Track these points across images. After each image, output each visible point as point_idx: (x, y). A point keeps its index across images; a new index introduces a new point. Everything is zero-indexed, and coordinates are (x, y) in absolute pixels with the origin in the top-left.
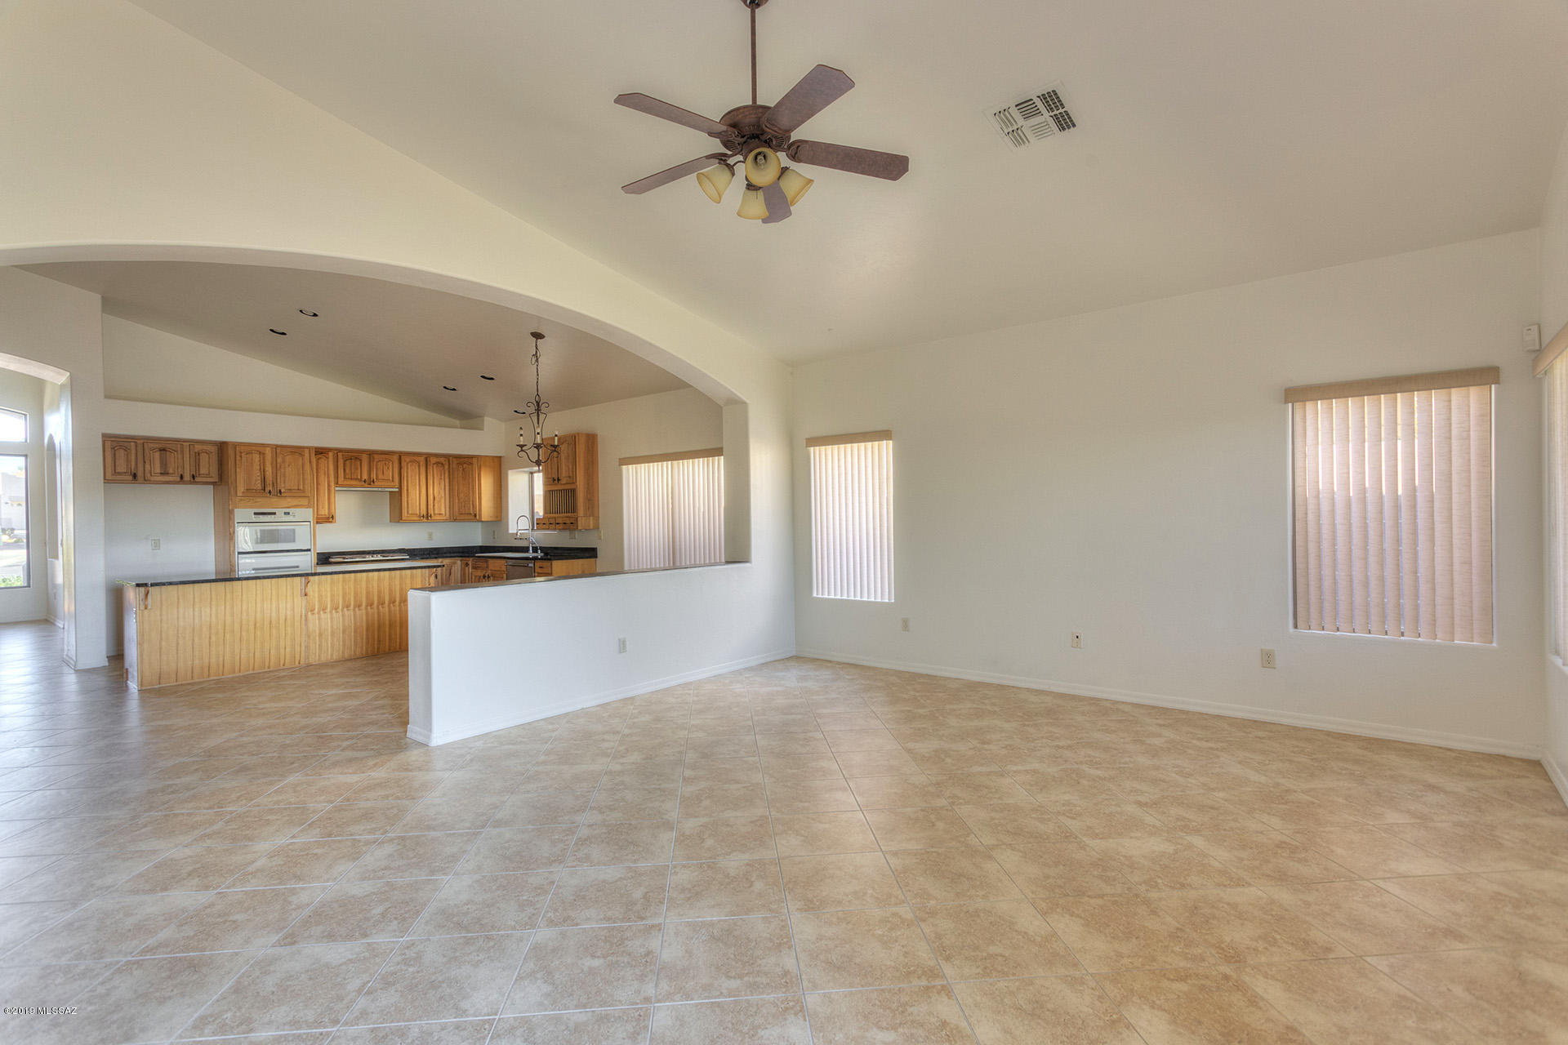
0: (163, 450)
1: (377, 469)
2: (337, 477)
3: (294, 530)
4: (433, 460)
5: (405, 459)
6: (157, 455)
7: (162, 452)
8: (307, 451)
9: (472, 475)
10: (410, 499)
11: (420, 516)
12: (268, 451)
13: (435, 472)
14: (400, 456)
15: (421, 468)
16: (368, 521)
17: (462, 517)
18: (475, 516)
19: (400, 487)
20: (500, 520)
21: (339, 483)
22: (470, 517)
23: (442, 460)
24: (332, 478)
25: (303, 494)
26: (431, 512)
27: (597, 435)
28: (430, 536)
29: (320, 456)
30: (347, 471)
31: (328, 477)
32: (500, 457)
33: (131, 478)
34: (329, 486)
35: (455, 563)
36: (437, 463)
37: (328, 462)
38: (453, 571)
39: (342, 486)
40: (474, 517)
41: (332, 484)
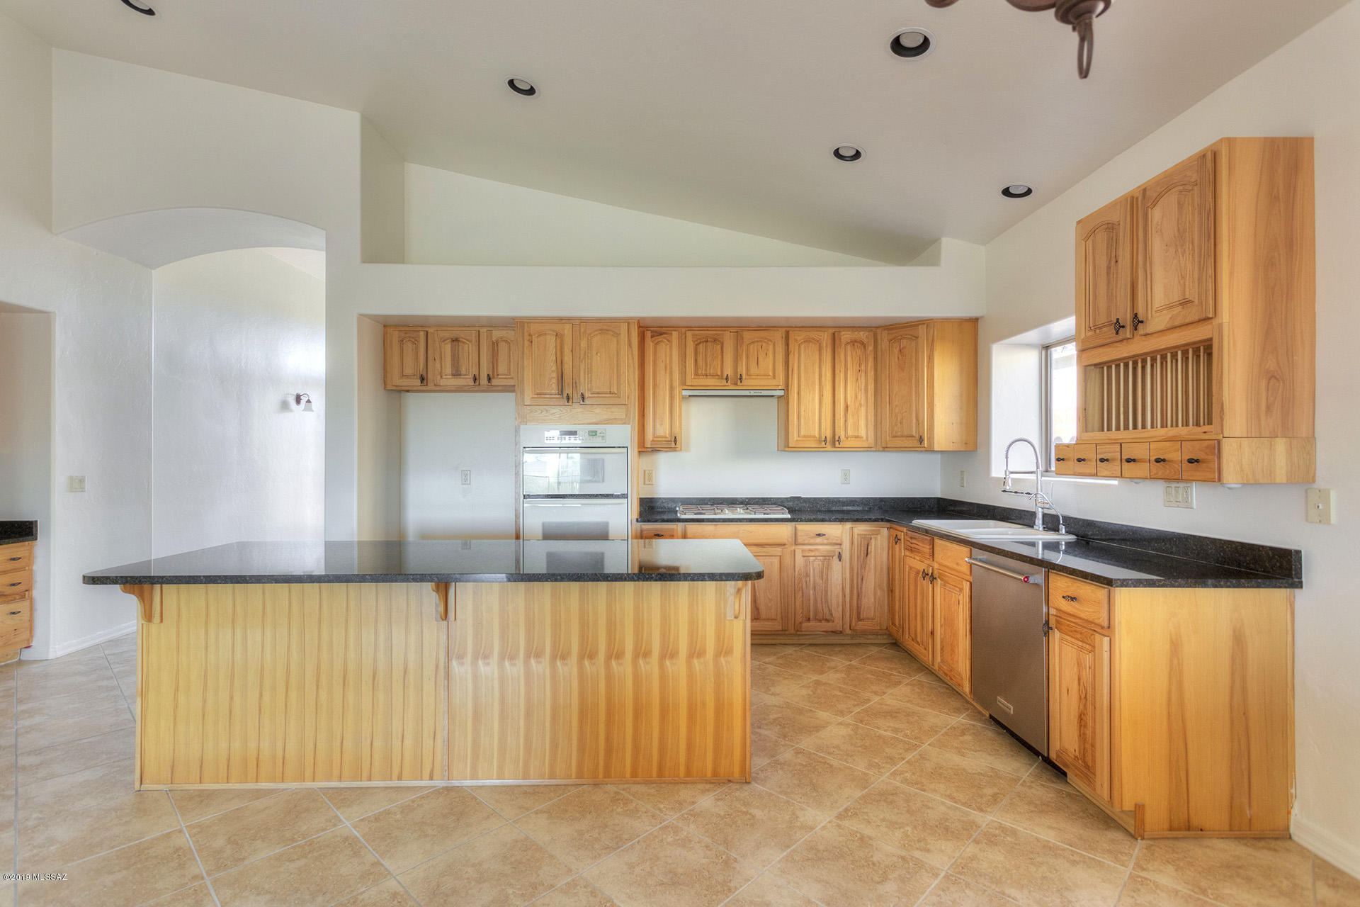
0: (455, 340)
1: (747, 357)
2: (683, 373)
3: (603, 460)
4: (846, 336)
5: (797, 336)
6: (448, 348)
7: (455, 343)
8: (624, 327)
9: (917, 359)
10: (803, 409)
11: (820, 441)
12: (567, 329)
13: (849, 357)
14: (787, 333)
15: (824, 352)
16: (743, 448)
17: (898, 442)
18: (921, 440)
19: (787, 388)
20: (975, 450)
21: (688, 383)
22: (907, 443)
23: (862, 335)
24: (676, 375)
25: (617, 401)
26: (841, 432)
27: (1312, 140)
28: (846, 478)
29: (660, 338)
30: (700, 362)
31: (671, 373)
32: (975, 321)
33: (418, 382)
34: (672, 388)
35: (878, 533)
36: (853, 342)
37: (671, 347)
38: (872, 548)
39: (693, 388)
40: (919, 443)
41: (676, 383)
